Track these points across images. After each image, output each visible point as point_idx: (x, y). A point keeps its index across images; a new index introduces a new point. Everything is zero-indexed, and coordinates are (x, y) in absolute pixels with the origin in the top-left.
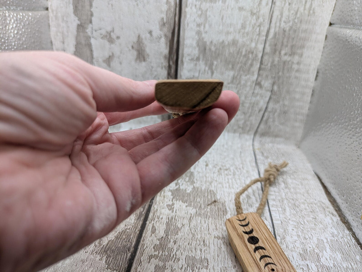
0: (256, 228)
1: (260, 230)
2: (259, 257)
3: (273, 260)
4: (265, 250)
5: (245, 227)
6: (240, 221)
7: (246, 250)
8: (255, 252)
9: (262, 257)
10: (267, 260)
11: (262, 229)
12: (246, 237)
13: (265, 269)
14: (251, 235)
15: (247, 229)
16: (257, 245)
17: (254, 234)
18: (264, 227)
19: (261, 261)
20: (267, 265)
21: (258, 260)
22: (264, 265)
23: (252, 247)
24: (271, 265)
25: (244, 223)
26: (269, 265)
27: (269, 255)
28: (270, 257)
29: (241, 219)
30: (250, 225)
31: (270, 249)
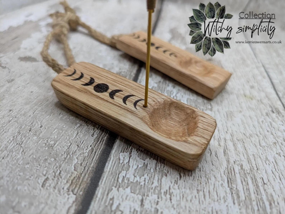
0: (94, 75)
1: (102, 75)
2: (122, 101)
3: (138, 97)
4: (122, 91)
5: (82, 80)
6: (70, 75)
7: (101, 101)
8: (113, 99)
9: (125, 100)
10: (132, 100)
11: (103, 74)
12: (91, 88)
13: (137, 109)
14: (95, 84)
15: (86, 80)
16: (110, 91)
17: (97, 81)
18: (103, 71)
19: (127, 103)
20: (135, 104)
21: (123, 104)
22: (133, 106)
23: (105, 95)
24: (140, 102)
25: (76, 76)
26: (138, 103)
27: (130, 94)
28: (133, 95)
29: (70, 74)
30: (85, 75)
31: (126, 88)
